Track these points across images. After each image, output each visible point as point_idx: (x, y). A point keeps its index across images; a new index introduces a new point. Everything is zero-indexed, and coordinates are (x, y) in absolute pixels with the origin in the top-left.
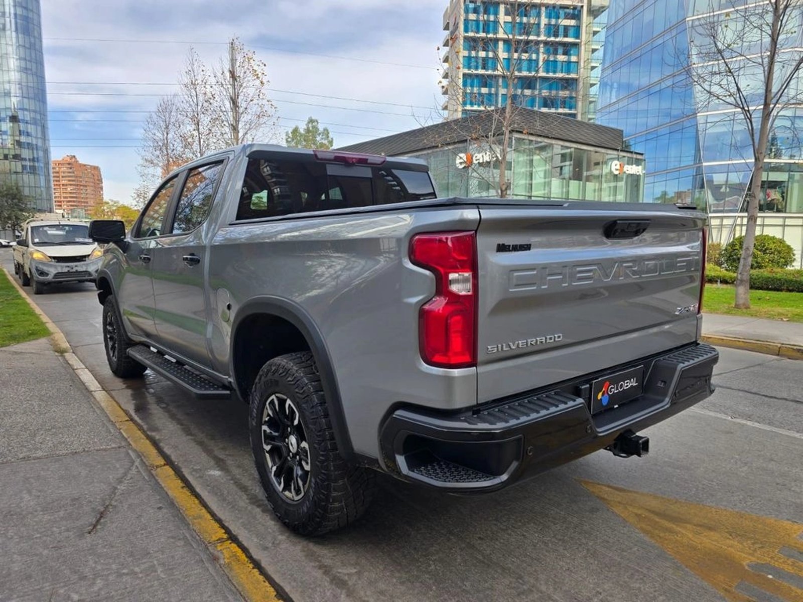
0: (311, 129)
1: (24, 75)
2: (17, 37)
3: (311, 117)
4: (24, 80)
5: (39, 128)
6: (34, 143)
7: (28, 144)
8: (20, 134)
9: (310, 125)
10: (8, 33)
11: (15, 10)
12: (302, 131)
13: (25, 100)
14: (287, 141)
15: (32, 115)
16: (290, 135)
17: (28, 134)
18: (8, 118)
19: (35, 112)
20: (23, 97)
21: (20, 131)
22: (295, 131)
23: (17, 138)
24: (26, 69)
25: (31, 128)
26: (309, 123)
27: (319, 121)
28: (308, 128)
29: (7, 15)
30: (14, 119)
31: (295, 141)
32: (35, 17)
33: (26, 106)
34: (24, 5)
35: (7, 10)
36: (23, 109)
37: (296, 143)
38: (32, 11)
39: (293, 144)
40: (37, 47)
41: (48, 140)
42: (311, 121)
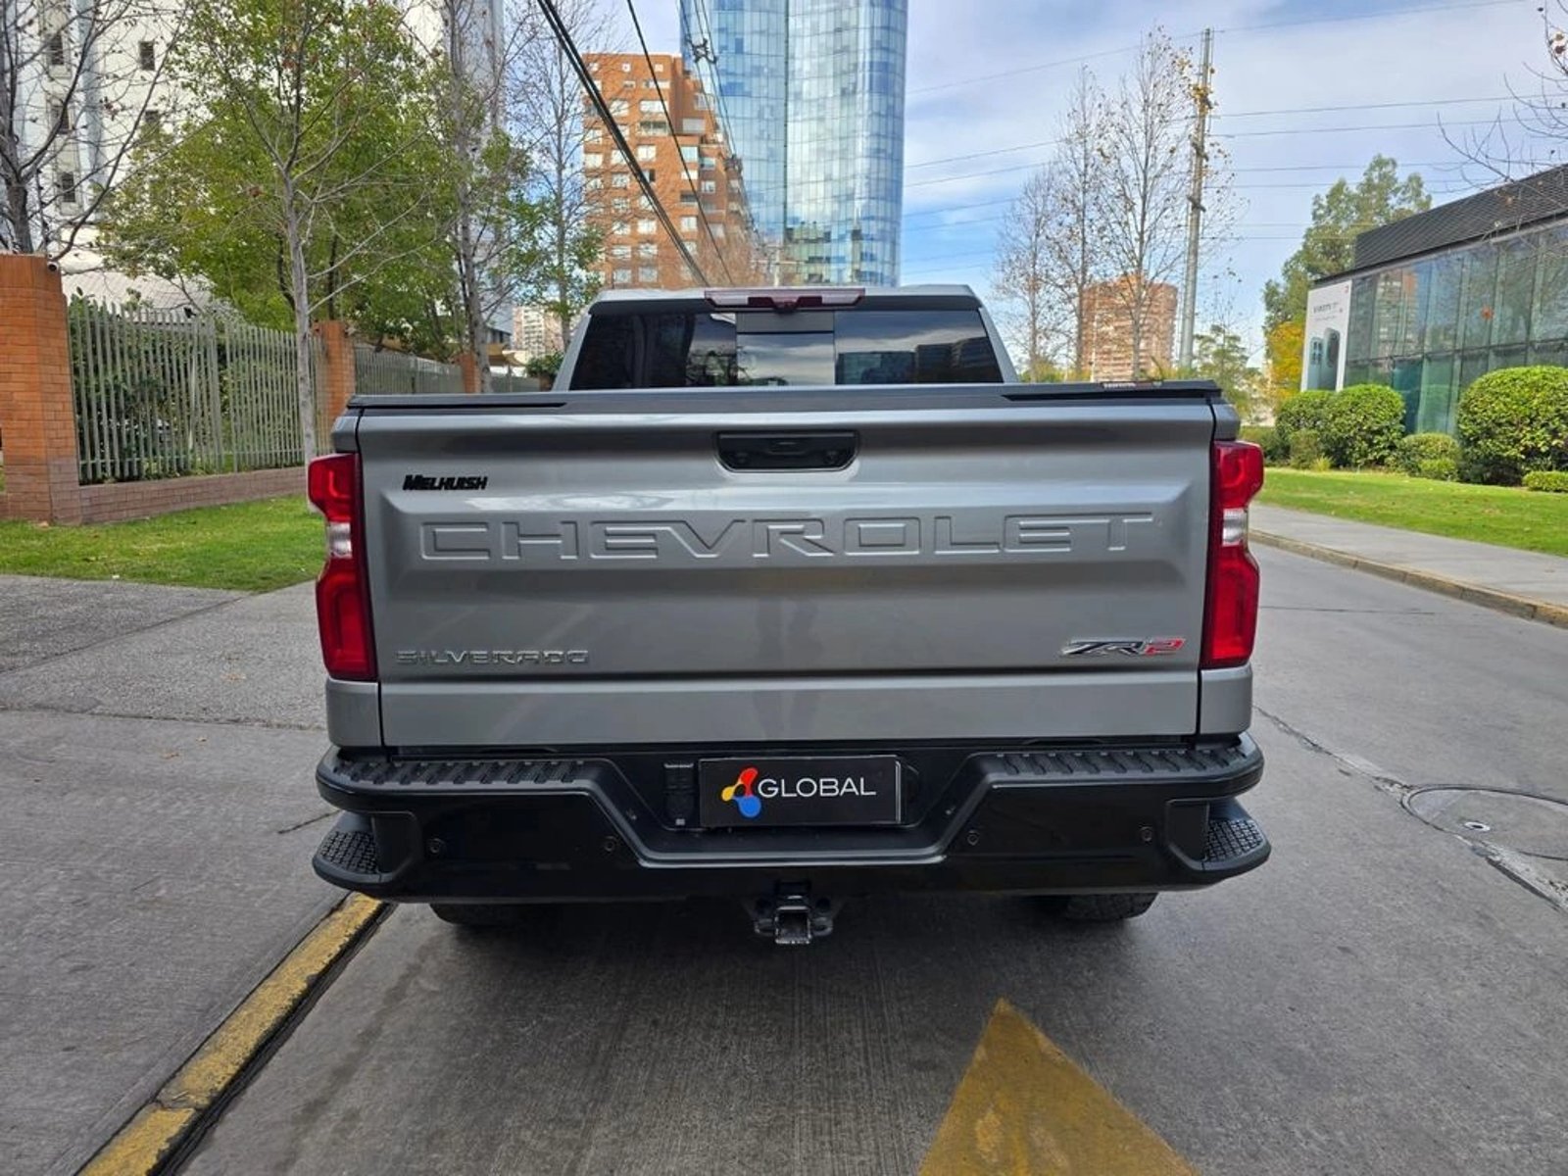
0: (1376, 181)
1: (875, 161)
2: (871, 101)
3: (1380, 156)
4: (874, 169)
5: (888, 246)
6: (879, 271)
7: (871, 274)
8: (862, 259)
9: (1375, 174)
10: (859, 96)
11: (872, 56)
12: (1354, 190)
13: (873, 202)
14: (1315, 216)
15: (881, 225)
16: (1324, 203)
17: (872, 258)
18: (849, 235)
19: (884, 219)
20: (870, 198)
21: (862, 254)
22: (1337, 191)
23: (857, 266)
24: (878, 150)
25: (876, 248)
26: (1372, 168)
27: (1399, 162)
28: (1369, 180)
29: (860, 66)
30: (856, 235)
31: (1334, 213)
32: (899, 62)
33: (873, 213)
34: (884, 45)
35: (861, 60)
36: (870, 218)
37: (1337, 219)
38: (894, 52)
39: (1329, 220)
40: (897, 110)
41: (899, 264)
42: (1380, 163)
